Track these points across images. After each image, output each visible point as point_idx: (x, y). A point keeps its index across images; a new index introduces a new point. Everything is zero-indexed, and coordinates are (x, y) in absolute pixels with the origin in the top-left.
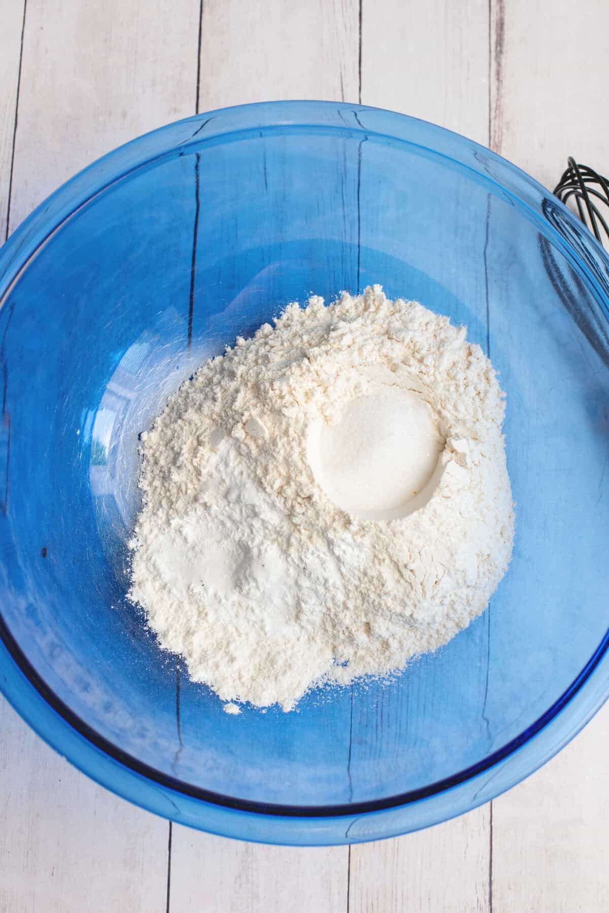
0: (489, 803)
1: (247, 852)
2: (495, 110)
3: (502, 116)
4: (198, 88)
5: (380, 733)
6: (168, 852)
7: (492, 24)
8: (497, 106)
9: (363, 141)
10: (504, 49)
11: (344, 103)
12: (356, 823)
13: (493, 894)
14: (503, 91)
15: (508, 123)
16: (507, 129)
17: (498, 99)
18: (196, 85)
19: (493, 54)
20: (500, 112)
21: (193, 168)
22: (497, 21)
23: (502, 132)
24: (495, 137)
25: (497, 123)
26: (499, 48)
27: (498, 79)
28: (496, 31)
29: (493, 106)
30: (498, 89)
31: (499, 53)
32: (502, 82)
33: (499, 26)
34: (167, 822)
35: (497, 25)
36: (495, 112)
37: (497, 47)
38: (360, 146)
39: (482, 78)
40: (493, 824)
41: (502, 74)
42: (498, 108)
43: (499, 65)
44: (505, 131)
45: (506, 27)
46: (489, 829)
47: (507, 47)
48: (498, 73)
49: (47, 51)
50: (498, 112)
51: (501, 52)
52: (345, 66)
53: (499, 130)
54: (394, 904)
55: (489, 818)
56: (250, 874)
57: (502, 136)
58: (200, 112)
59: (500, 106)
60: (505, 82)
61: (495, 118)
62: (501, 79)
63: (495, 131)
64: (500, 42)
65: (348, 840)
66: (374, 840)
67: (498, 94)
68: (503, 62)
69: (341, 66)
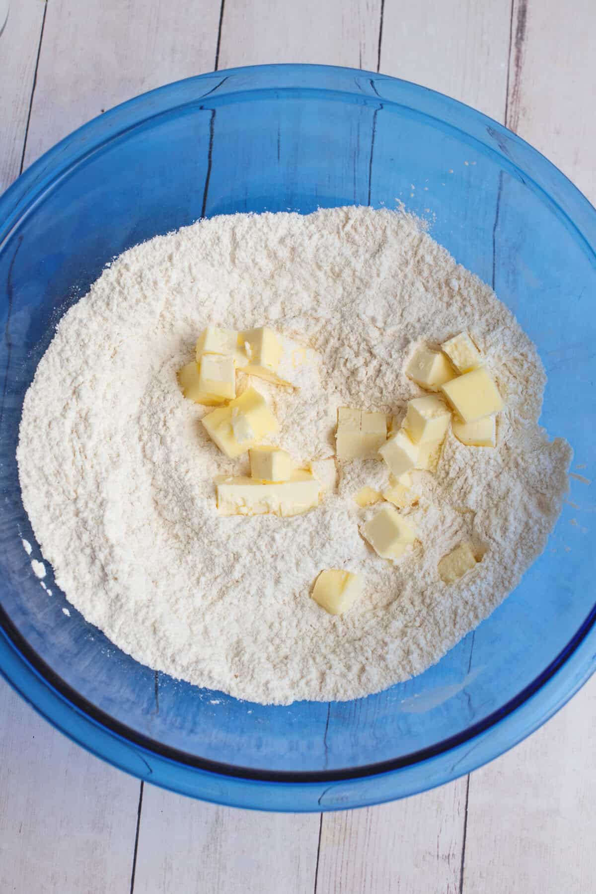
0: (466, 776)
1: (217, 821)
2: (513, 94)
3: (519, 101)
4: (217, 58)
5: (359, 710)
6: (137, 816)
7: (514, 10)
8: (515, 91)
9: (379, 109)
10: (525, 37)
11: (360, 70)
12: (329, 792)
13: (464, 881)
14: (522, 77)
15: (524, 109)
16: (524, 115)
17: (516, 85)
18: (215, 56)
19: (514, 40)
20: (517, 97)
21: (209, 122)
22: (520, 7)
23: (518, 117)
24: (510, 122)
25: (513, 109)
26: (520, 35)
27: (517, 65)
28: (518, 18)
29: (511, 91)
30: (517, 75)
31: (520, 39)
32: (521, 67)
33: (521, 13)
34: (139, 781)
35: (519, 11)
36: (513, 97)
37: (517, 34)
38: (376, 114)
39: (501, 63)
40: (468, 810)
41: (522, 60)
42: (516, 93)
43: (519, 51)
44: (520, 116)
45: (528, 15)
46: (464, 815)
47: (528, 33)
48: (518, 59)
49: (70, 14)
50: (515, 97)
51: (522, 39)
52: (364, 45)
53: (515, 115)
54: (363, 885)
55: (465, 804)
56: (218, 844)
57: (517, 121)
58: (219, 69)
59: (518, 91)
60: (525, 68)
61: (512, 103)
62: (520, 64)
63: (511, 116)
64: (521, 28)
65: (321, 807)
66: (347, 808)
67: (516, 79)
68: (523, 48)
69: (360, 44)
